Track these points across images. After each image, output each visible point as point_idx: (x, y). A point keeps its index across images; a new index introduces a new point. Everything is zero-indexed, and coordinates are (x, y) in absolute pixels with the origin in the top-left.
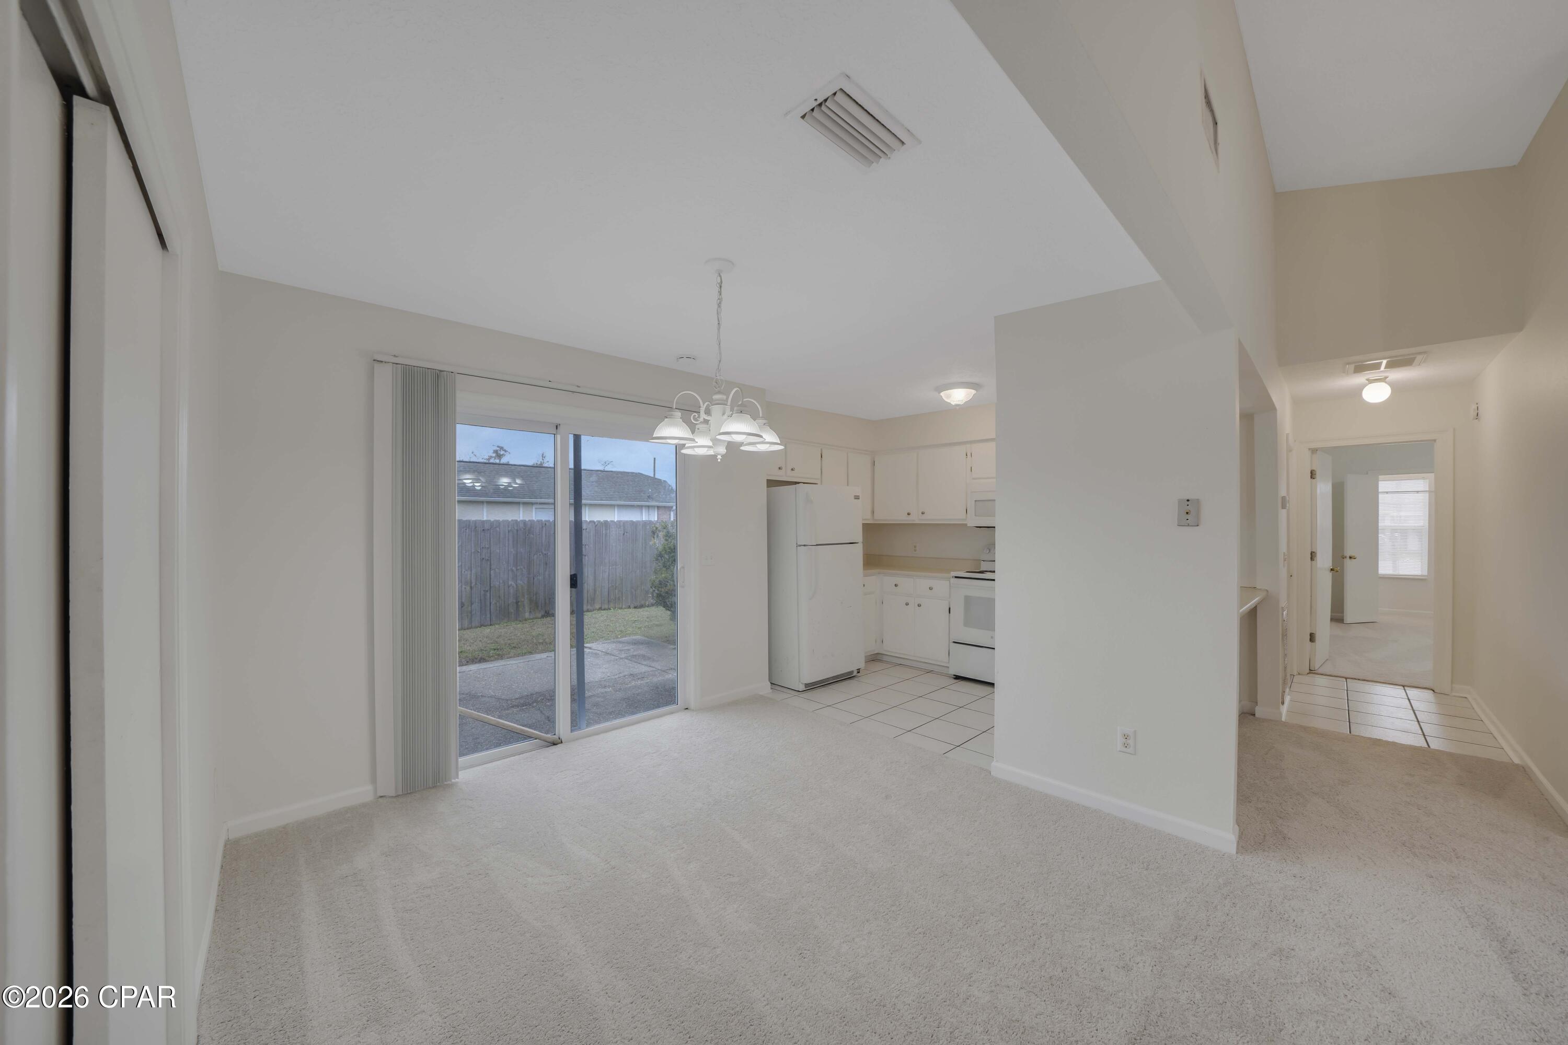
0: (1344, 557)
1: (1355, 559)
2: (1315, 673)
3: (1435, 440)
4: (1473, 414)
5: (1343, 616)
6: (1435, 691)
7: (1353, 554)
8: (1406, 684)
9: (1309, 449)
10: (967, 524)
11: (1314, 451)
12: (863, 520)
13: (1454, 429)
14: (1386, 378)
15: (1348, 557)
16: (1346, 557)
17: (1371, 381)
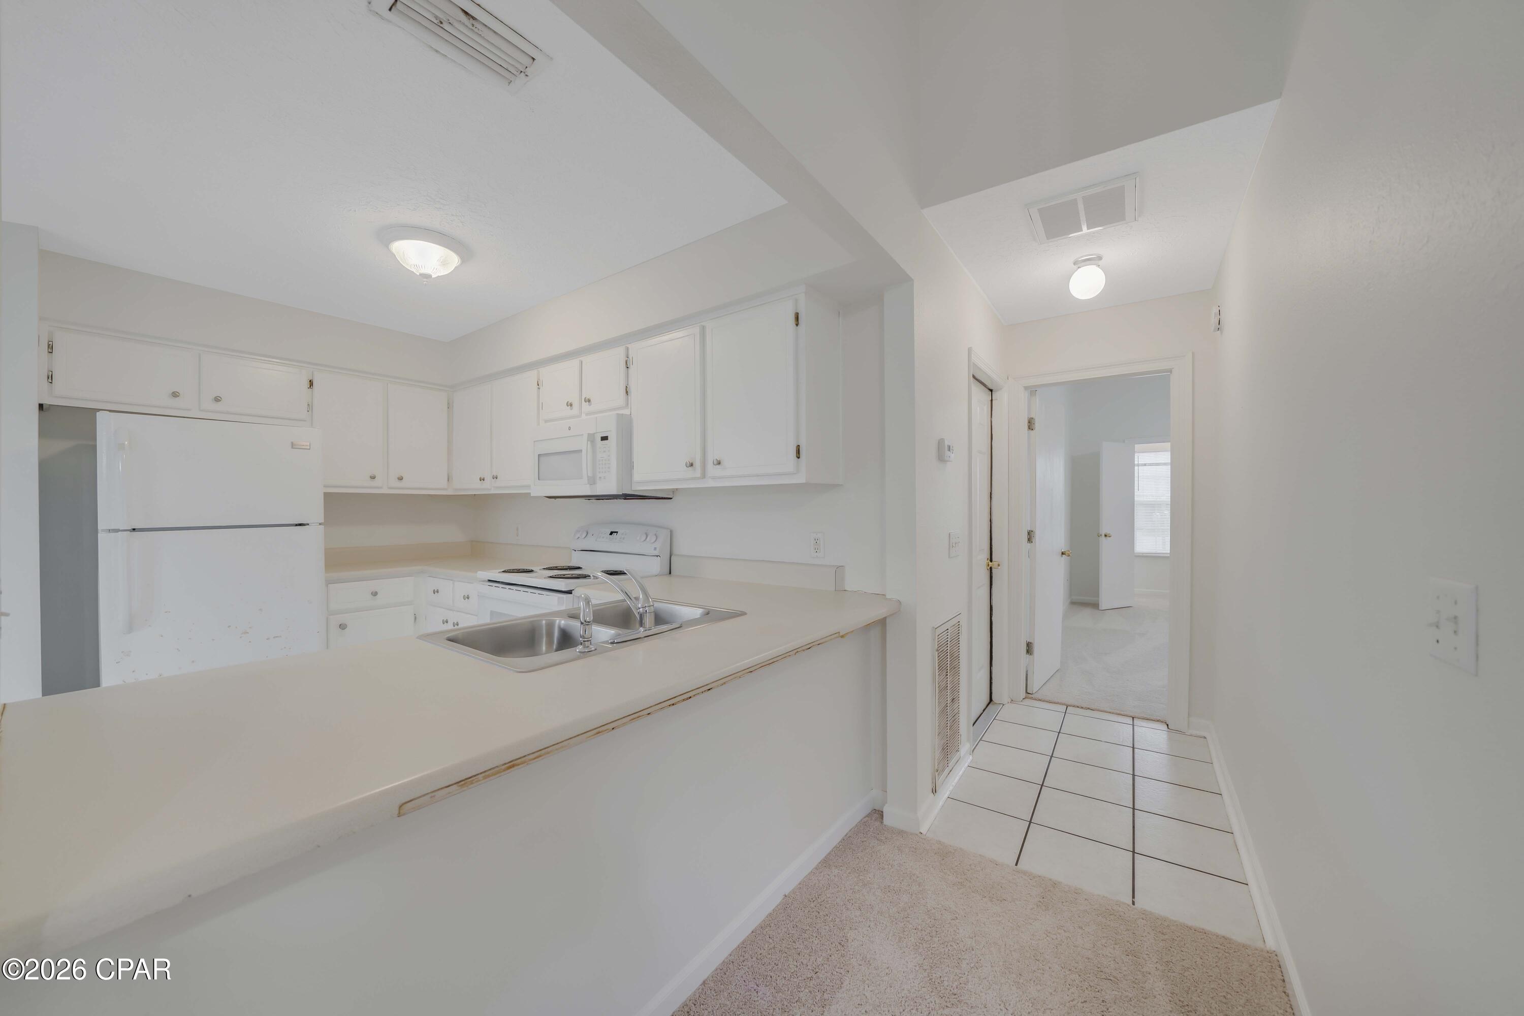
0: (1099, 536)
1: (1110, 537)
2: (1032, 698)
3: (1170, 371)
4: (1214, 321)
5: (1098, 601)
6: (1169, 727)
7: (1108, 532)
8: (1137, 715)
9: (1026, 388)
10: (530, 493)
11: (1032, 391)
12: (325, 486)
13: (1193, 354)
14: (1100, 258)
15: (1104, 535)
16: (1101, 535)
17: (1078, 264)
